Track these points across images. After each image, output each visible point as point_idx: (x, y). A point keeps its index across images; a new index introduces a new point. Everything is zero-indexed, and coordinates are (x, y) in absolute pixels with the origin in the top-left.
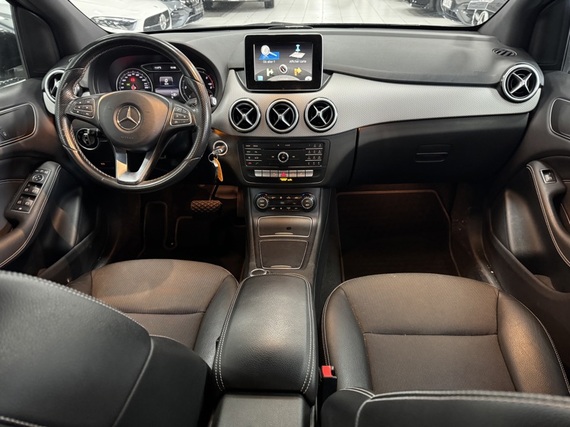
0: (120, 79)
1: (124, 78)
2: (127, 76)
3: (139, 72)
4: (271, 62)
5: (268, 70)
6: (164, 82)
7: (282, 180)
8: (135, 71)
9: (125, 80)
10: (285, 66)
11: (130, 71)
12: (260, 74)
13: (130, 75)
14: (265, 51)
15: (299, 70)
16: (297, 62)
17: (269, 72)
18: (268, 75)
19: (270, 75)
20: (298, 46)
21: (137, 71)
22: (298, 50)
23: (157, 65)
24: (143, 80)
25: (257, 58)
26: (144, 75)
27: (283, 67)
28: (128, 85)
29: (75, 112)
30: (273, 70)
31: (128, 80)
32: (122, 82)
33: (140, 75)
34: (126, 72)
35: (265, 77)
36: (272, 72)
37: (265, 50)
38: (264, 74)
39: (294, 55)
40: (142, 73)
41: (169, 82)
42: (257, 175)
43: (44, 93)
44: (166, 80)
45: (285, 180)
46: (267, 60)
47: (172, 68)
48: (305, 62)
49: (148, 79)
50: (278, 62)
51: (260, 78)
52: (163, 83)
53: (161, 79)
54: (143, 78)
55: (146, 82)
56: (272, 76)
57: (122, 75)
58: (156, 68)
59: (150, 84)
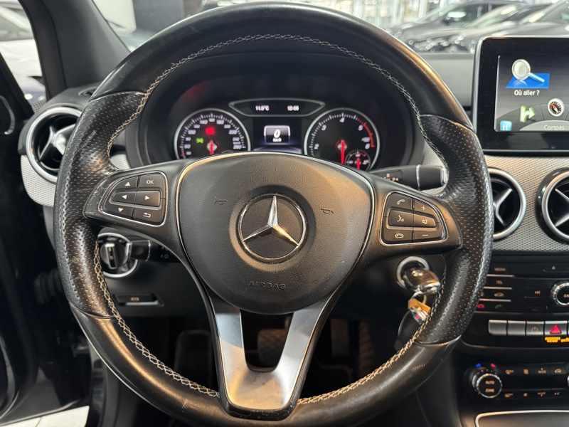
0: (183, 129)
1: (192, 128)
2: (198, 123)
3: (225, 116)
4: (532, 93)
5: (523, 109)
6: (273, 137)
7: (549, 340)
8: (215, 113)
9: (193, 132)
10: (560, 102)
11: (204, 113)
12: (505, 118)
13: (205, 122)
14: (521, 70)
17: (525, 113)
18: (523, 119)
19: (527, 119)
21: (219, 114)
23: (261, 104)
24: (232, 132)
25: (503, 84)
26: (234, 121)
27: (555, 104)
28: (200, 141)
29: (112, 210)
30: (535, 111)
31: (200, 132)
32: (188, 135)
33: (226, 123)
34: (198, 115)
35: (517, 124)
36: (531, 114)
37: (521, 68)
38: (514, 117)
40: (230, 118)
41: (284, 137)
42: (493, 332)
43: (23, 159)
44: (276, 132)
45: (555, 340)
46: (523, 90)
47: (290, 108)
49: (241, 130)
50: (546, 94)
51: (506, 126)
52: (271, 138)
53: (267, 130)
54: (232, 128)
55: (237, 136)
56: (530, 121)
57: (189, 122)
58: (258, 108)
59: (245, 140)
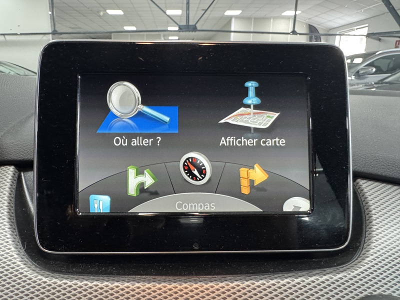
4: (147, 142)
5: (132, 172)
10: (202, 159)
12: (99, 189)
14: (123, 100)
15: (258, 175)
16: (250, 142)
18: (132, 190)
19: (141, 189)
20: (251, 85)
22: (252, 99)
30: (155, 175)
35: (120, 198)
36: (148, 180)
37: (124, 97)
39: (235, 118)
46: (130, 137)
48: (282, 142)
50: (173, 144)
51: (101, 204)
56: (145, 193)
